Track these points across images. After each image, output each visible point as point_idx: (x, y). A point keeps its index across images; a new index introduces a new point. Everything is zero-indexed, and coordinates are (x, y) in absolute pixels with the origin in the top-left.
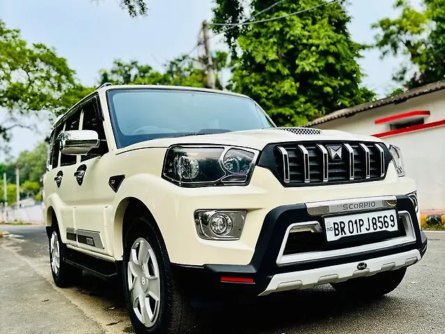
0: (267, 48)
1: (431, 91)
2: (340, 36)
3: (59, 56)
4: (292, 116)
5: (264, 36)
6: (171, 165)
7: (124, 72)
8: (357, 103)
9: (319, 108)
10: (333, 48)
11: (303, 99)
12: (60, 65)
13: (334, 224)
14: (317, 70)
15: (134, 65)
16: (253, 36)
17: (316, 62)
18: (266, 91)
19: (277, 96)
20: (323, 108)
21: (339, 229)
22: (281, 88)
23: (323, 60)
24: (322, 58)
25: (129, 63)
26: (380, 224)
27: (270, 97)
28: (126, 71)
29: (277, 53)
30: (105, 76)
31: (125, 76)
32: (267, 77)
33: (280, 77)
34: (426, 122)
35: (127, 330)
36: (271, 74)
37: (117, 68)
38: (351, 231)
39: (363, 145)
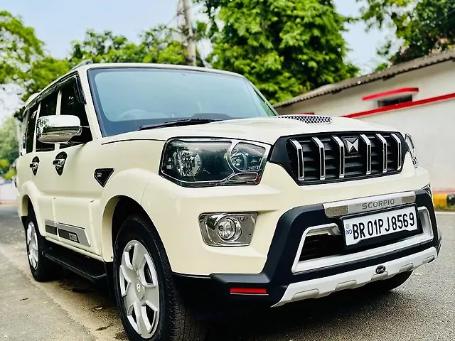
0: (250, 19)
1: (421, 67)
2: (326, 8)
3: (26, 25)
4: (275, 92)
5: (246, 7)
6: (170, 160)
7: (97, 43)
8: (342, 78)
9: (303, 84)
10: (318, 21)
11: (287, 74)
12: (28, 34)
13: (354, 226)
14: (302, 44)
15: (108, 36)
16: (236, 7)
17: (301, 35)
18: (249, 65)
19: (260, 70)
20: (308, 84)
21: (359, 231)
22: (265, 61)
23: (308, 32)
24: (307, 30)
25: (103, 34)
26: (399, 224)
27: (253, 71)
28: (100, 43)
29: (261, 24)
30: (78, 47)
31: (99, 47)
32: (250, 51)
33: (263, 51)
34: (414, 100)
35: (119, 336)
36: (254, 48)
37: (89, 39)
38: (371, 232)
39: (379, 136)
